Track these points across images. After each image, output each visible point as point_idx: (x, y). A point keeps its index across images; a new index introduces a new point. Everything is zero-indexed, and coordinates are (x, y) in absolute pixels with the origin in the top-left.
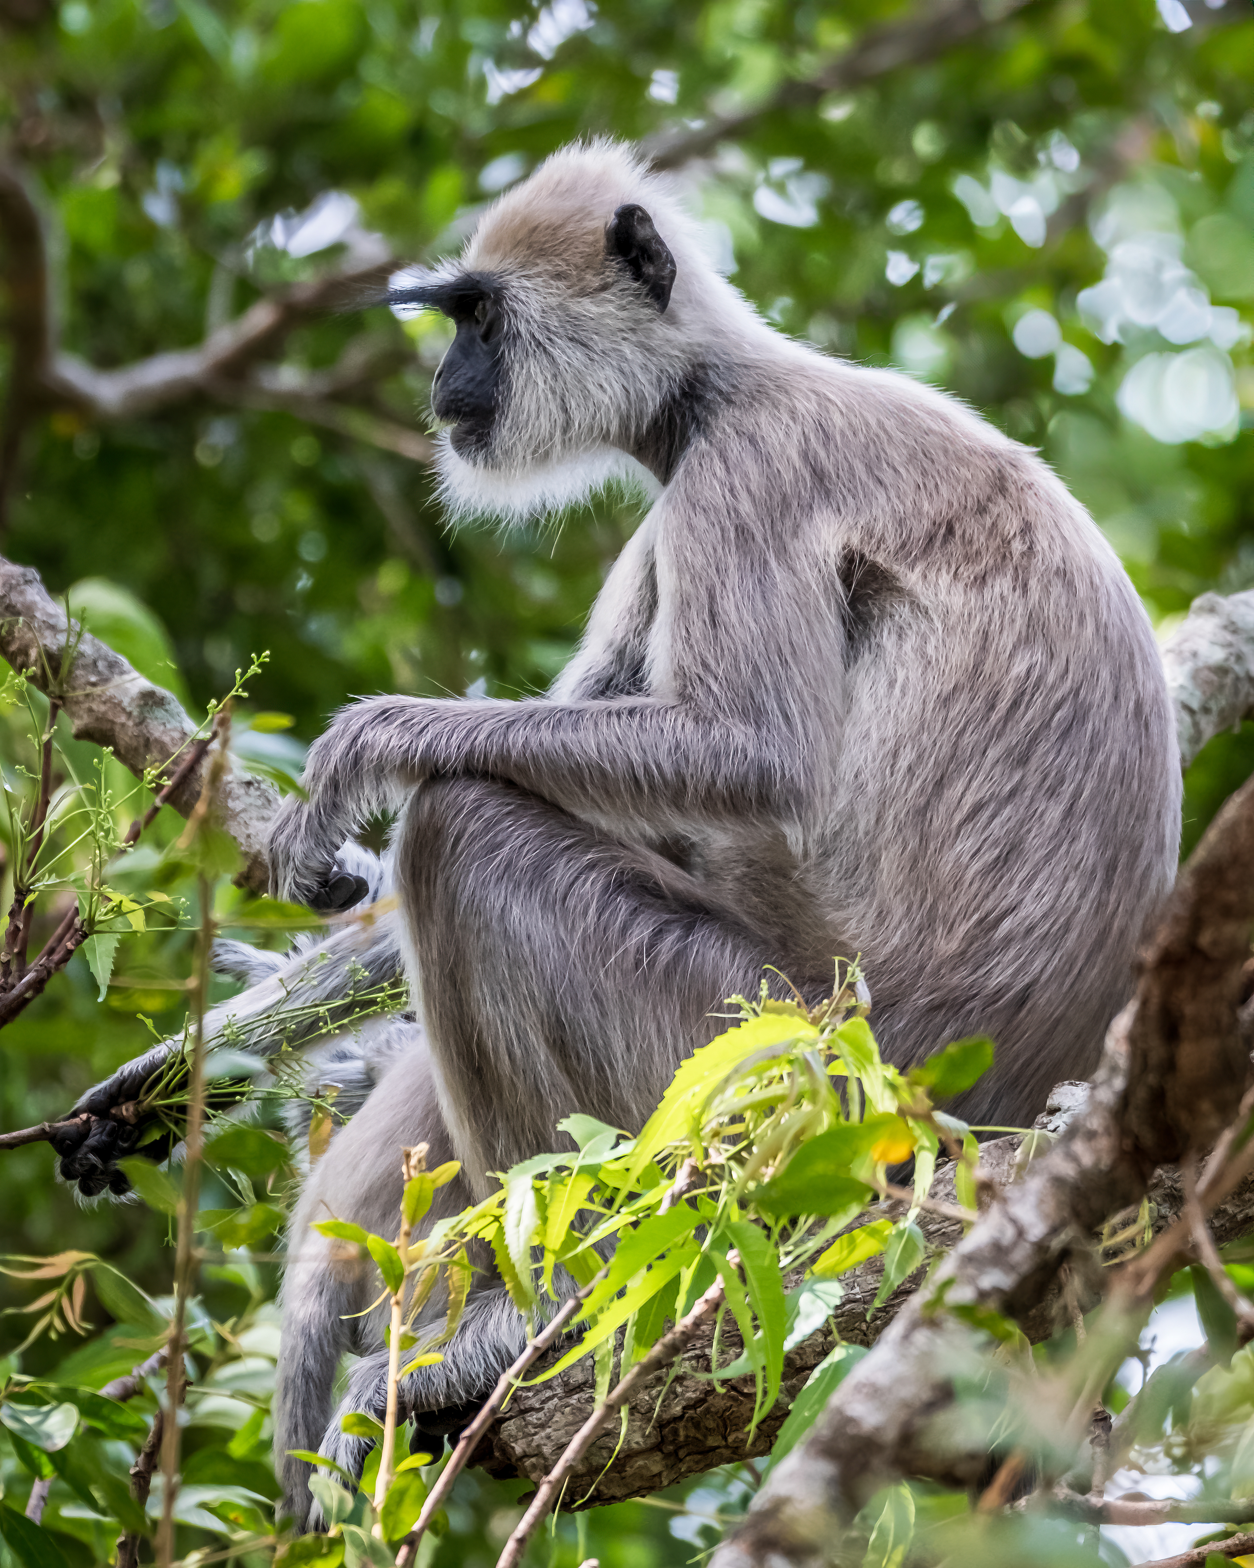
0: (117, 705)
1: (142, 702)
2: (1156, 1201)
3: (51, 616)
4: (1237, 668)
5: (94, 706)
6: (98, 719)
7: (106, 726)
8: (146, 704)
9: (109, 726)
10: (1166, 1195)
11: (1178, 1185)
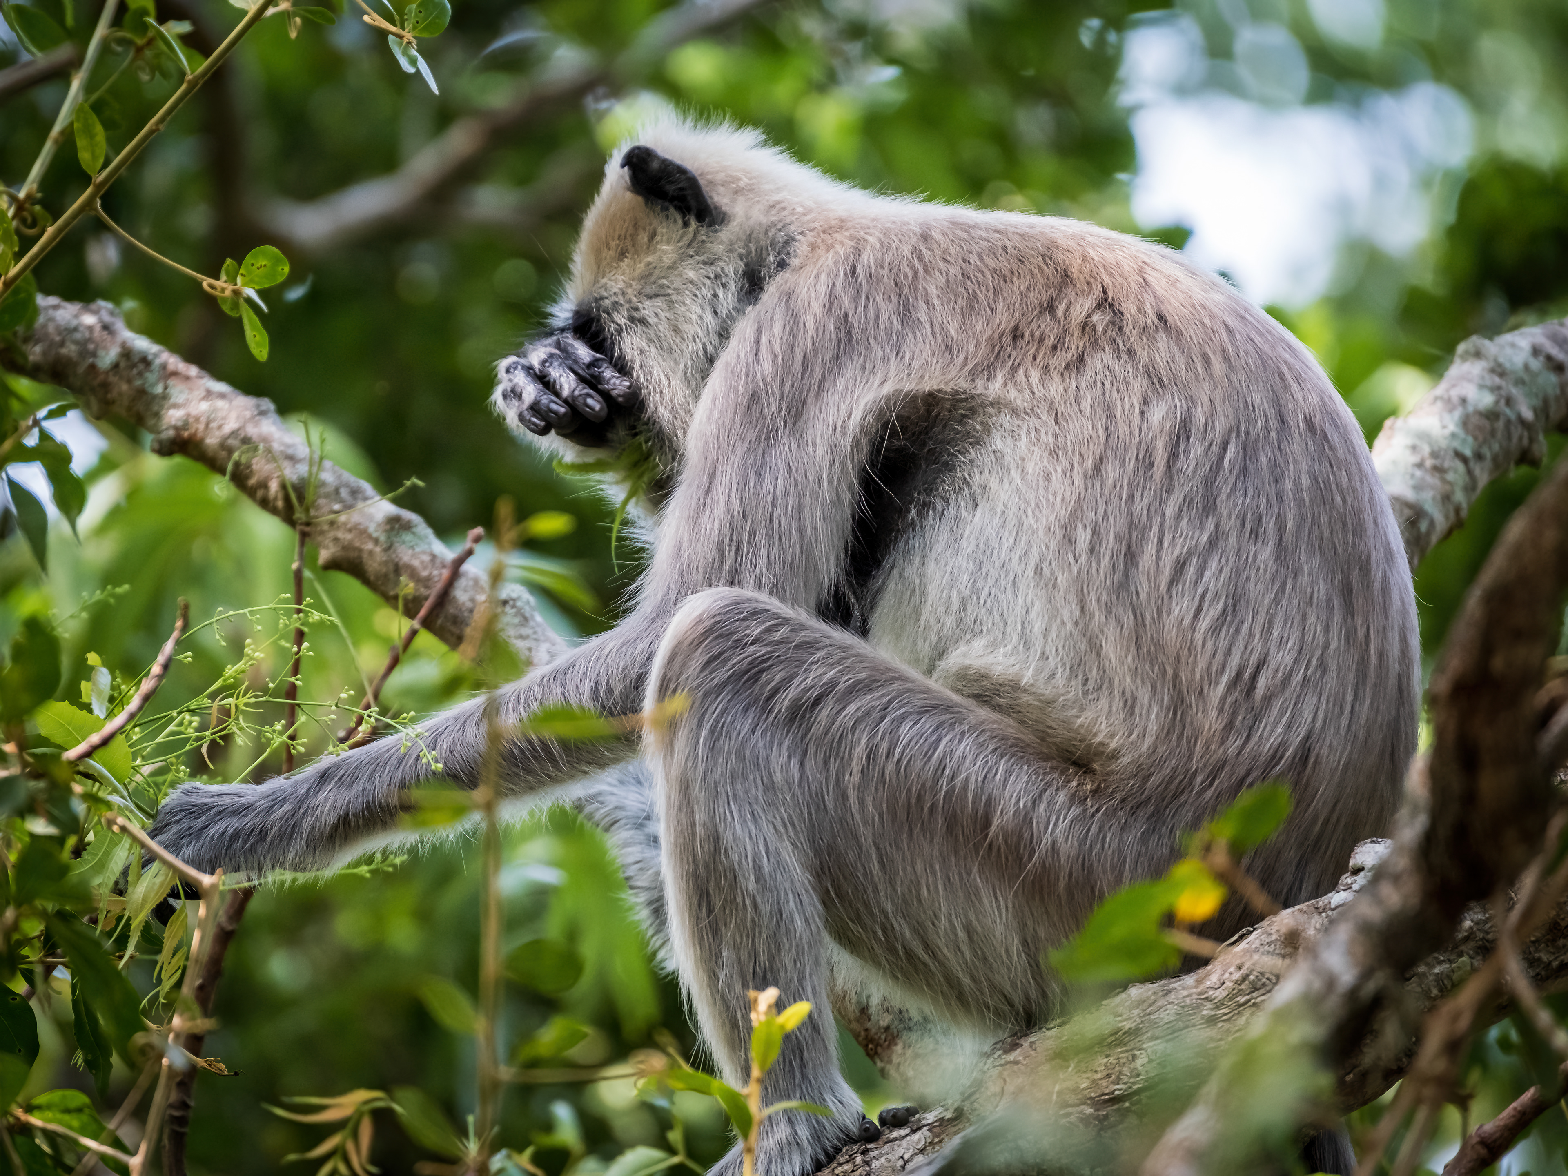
0: (363, 533)
1: (388, 527)
2: (1468, 954)
3: (289, 446)
4: (1508, 411)
5: (340, 535)
6: (344, 548)
7: (353, 555)
8: (392, 529)
9: (356, 554)
10: (1479, 948)
11: (1490, 937)
